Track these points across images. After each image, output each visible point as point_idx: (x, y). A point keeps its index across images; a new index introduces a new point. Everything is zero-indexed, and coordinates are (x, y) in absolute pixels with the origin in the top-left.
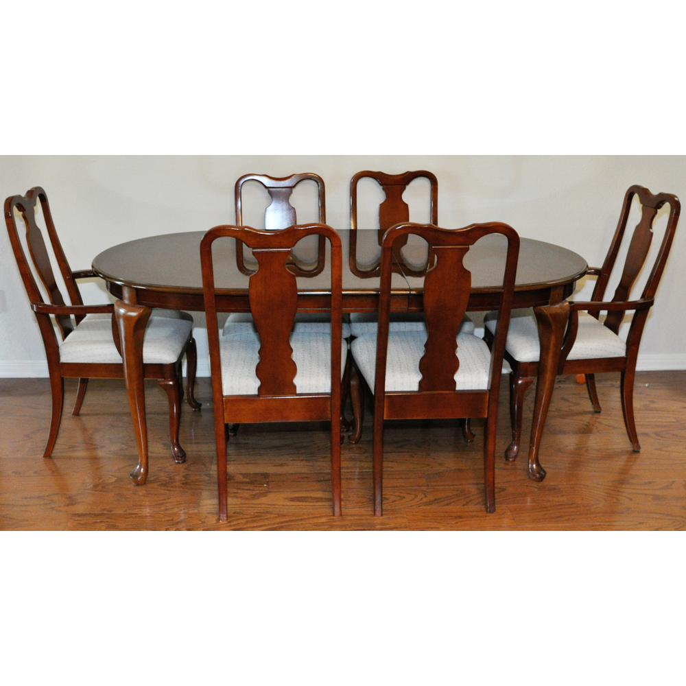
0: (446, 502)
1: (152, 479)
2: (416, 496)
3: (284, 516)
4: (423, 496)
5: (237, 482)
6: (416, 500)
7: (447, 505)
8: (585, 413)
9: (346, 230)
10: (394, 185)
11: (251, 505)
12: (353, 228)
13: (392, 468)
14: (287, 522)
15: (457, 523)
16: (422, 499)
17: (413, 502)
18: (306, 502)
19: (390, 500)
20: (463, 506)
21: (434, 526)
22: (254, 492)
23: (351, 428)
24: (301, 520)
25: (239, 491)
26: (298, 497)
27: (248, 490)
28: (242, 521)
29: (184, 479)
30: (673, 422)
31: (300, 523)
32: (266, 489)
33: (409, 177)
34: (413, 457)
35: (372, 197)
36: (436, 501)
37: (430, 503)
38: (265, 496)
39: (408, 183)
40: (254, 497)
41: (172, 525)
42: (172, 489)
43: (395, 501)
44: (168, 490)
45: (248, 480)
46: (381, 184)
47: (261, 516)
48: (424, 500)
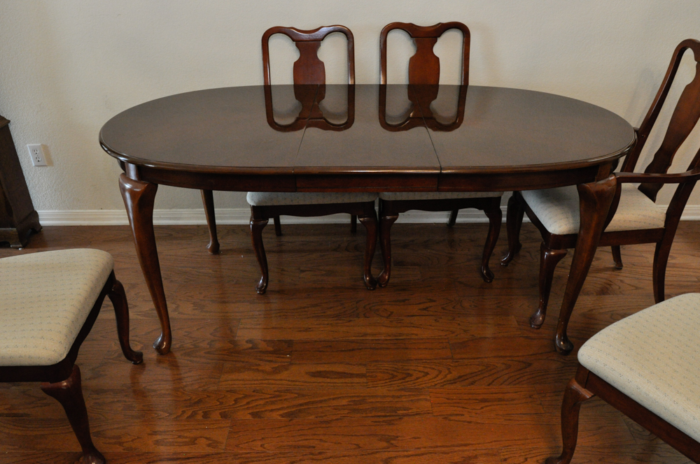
0: (471, 380)
1: (177, 346)
2: (440, 372)
3: (303, 396)
4: (447, 372)
5: (261, 352)
6: (440, 377)
7: (472, 384)
8: (607, 269)
9: (376, 85)
10: (425, 37)
11: (273, 382)
12: (382, 83)
13: (417, 335)
14: (306, 404)
15: (482, 408)
16: (446, 376)
17: (437, 379)
18: (328, 378)
19: (413, 378)
20: (489, 385)
21: (458, 413)
22: (276, 365)
23: (378, 286)
24: (321, 402)
25: (261, 363)
26: (320, 372)
27: (271, 361)
28: (262, 402)
29: (208, 346)
30: (695, 282)
31: (320, 405)
32: (289, 360)
33: (442, 29)
34: (438, 321)
35: (402, 50)
36: (461, 378)
37: (453, 382)
38: (287, 370)
39: (439, 36)
40: (276, 371)
41: (190, 406)
42: (195, 359)
43: (418, 378)
44: (190, 361)
45: (271, 349)
46: (411, 37)
47: (280, 396)
48: (449, 377)
